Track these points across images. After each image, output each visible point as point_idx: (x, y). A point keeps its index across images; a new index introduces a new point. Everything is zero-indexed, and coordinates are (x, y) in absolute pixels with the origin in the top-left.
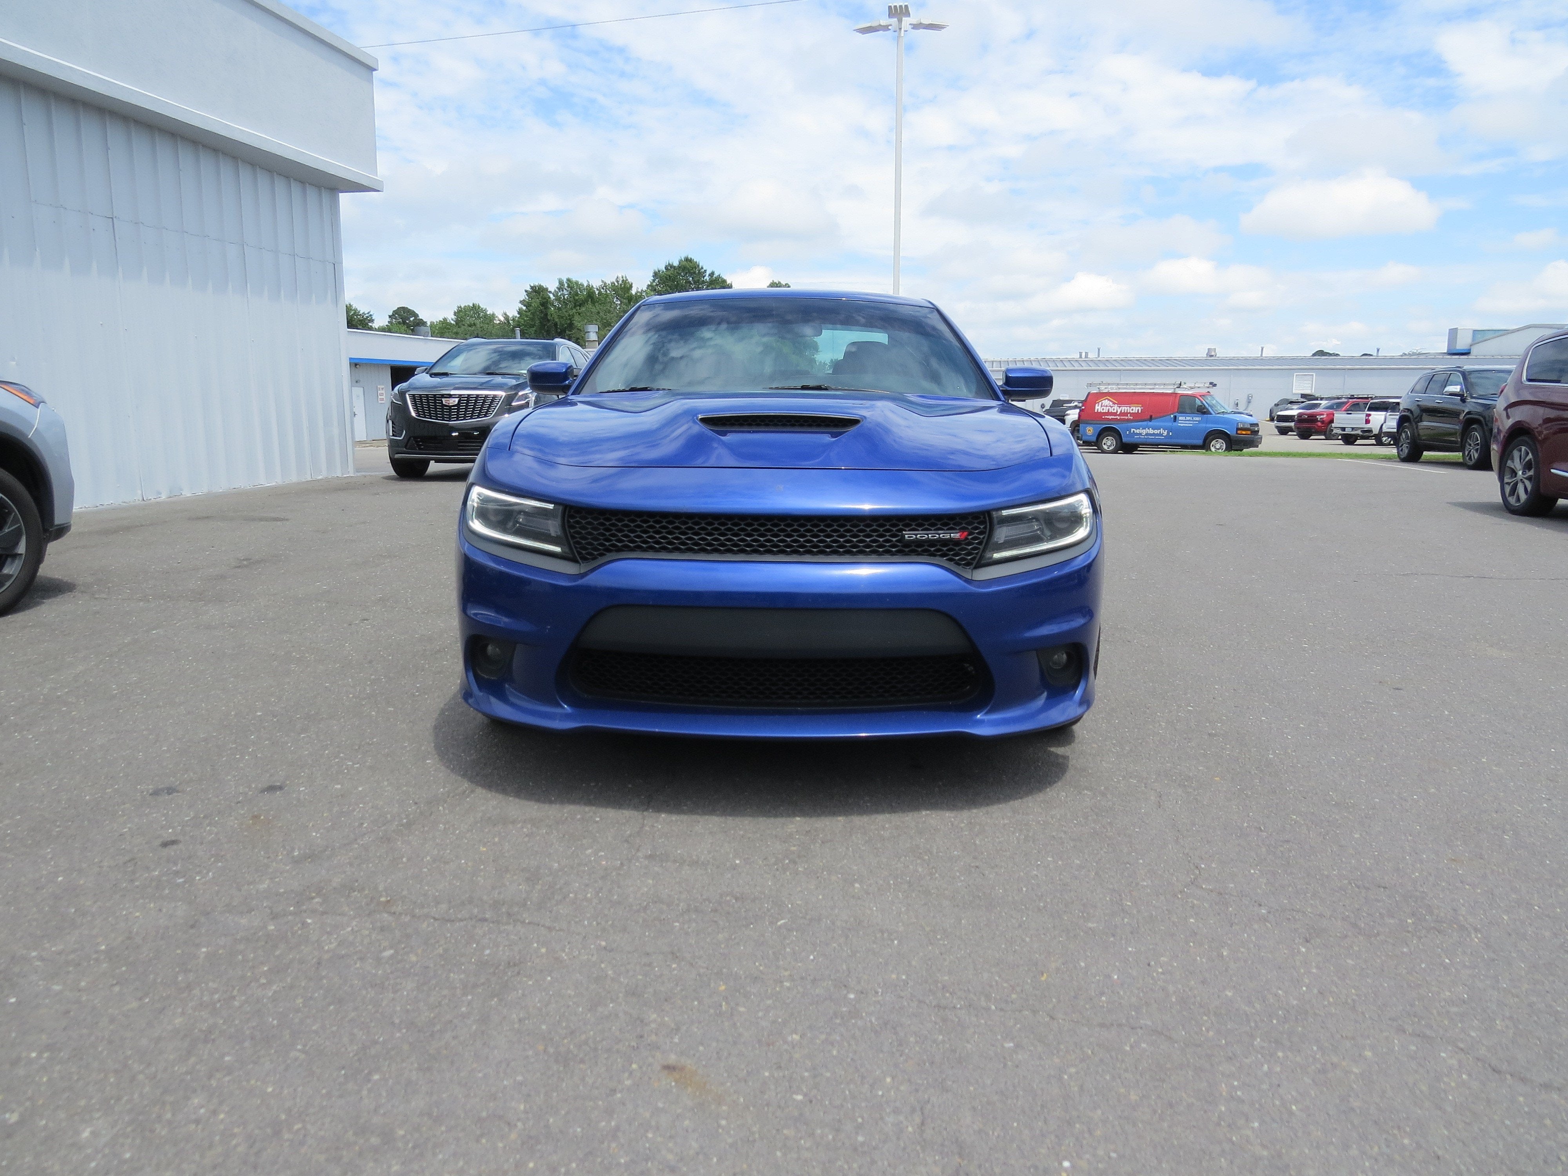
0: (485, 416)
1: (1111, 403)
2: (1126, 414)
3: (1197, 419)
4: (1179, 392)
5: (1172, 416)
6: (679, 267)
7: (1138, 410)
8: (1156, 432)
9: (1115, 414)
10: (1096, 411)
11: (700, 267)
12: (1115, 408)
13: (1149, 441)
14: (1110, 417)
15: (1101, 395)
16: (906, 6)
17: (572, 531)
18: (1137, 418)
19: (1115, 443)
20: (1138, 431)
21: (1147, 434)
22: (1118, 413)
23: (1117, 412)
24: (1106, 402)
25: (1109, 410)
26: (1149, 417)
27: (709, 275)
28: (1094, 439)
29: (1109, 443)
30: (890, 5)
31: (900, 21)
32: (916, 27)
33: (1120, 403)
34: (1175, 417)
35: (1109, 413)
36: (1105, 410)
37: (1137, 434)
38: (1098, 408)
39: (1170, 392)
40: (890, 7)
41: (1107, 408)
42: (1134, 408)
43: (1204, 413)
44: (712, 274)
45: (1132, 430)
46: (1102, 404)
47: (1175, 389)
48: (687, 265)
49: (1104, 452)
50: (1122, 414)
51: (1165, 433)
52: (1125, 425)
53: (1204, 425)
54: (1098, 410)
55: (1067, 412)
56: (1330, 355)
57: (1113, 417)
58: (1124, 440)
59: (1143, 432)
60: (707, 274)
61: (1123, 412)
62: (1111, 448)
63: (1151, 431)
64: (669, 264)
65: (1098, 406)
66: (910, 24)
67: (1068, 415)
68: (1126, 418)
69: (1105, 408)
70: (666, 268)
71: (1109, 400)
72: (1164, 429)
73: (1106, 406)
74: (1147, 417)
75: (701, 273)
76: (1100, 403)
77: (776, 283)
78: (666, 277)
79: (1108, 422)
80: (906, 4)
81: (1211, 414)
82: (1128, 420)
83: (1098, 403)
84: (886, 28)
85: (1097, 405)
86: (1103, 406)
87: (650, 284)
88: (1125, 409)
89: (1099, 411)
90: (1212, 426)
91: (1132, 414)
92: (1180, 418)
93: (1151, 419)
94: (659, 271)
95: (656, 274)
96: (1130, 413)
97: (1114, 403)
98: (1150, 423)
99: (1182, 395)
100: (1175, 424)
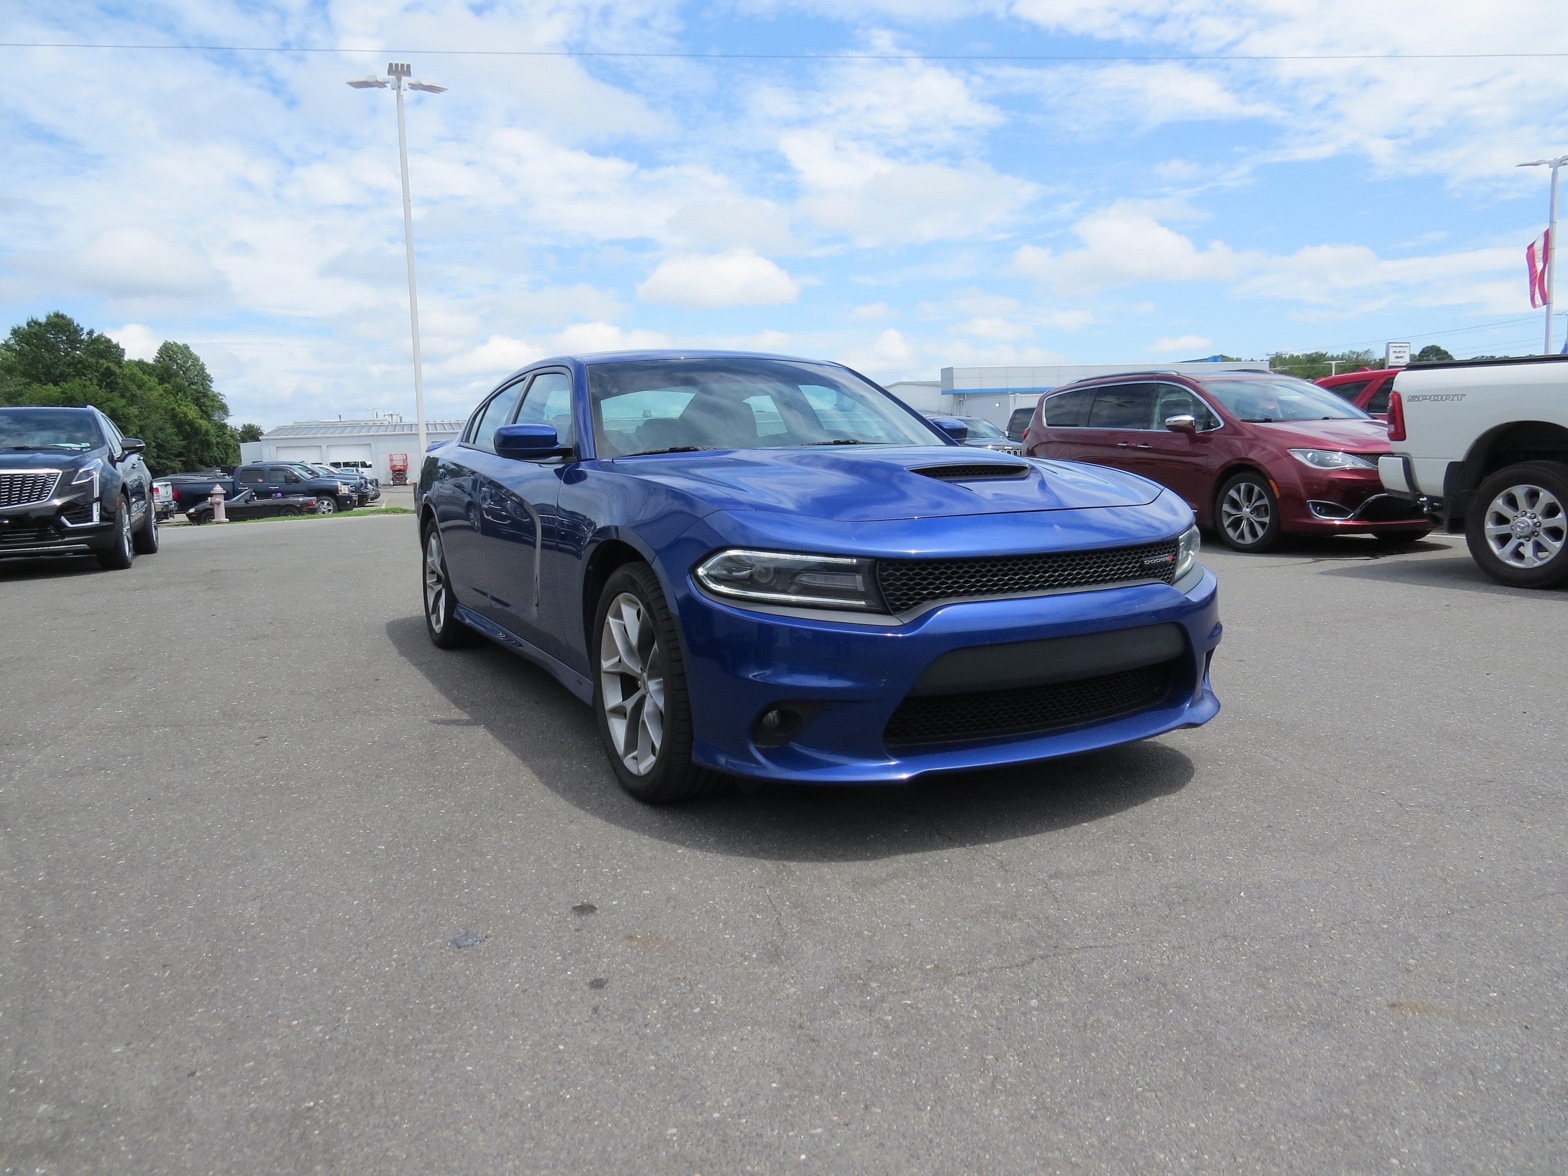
0: (38, 499)
6: (47, 324)
11: (75, 324)
16: (408, 66)
17: (885, 584)
27: (87, 334)
30: (391, 62)
31: (399, 79)
32: (414, 87)
40: (391, 65)
44: (91, 333)
48: (61, 321)
60: (85, 332)
64: (32, 320)
66: (409, 84)
70: (29, 325)
75: (77, 331)
77: (170, 343)
78: (29, 335)
80: (408, 63)
84: (382, 85)
87: (4, 343)
94: (19, 328)
95: (15, 332)
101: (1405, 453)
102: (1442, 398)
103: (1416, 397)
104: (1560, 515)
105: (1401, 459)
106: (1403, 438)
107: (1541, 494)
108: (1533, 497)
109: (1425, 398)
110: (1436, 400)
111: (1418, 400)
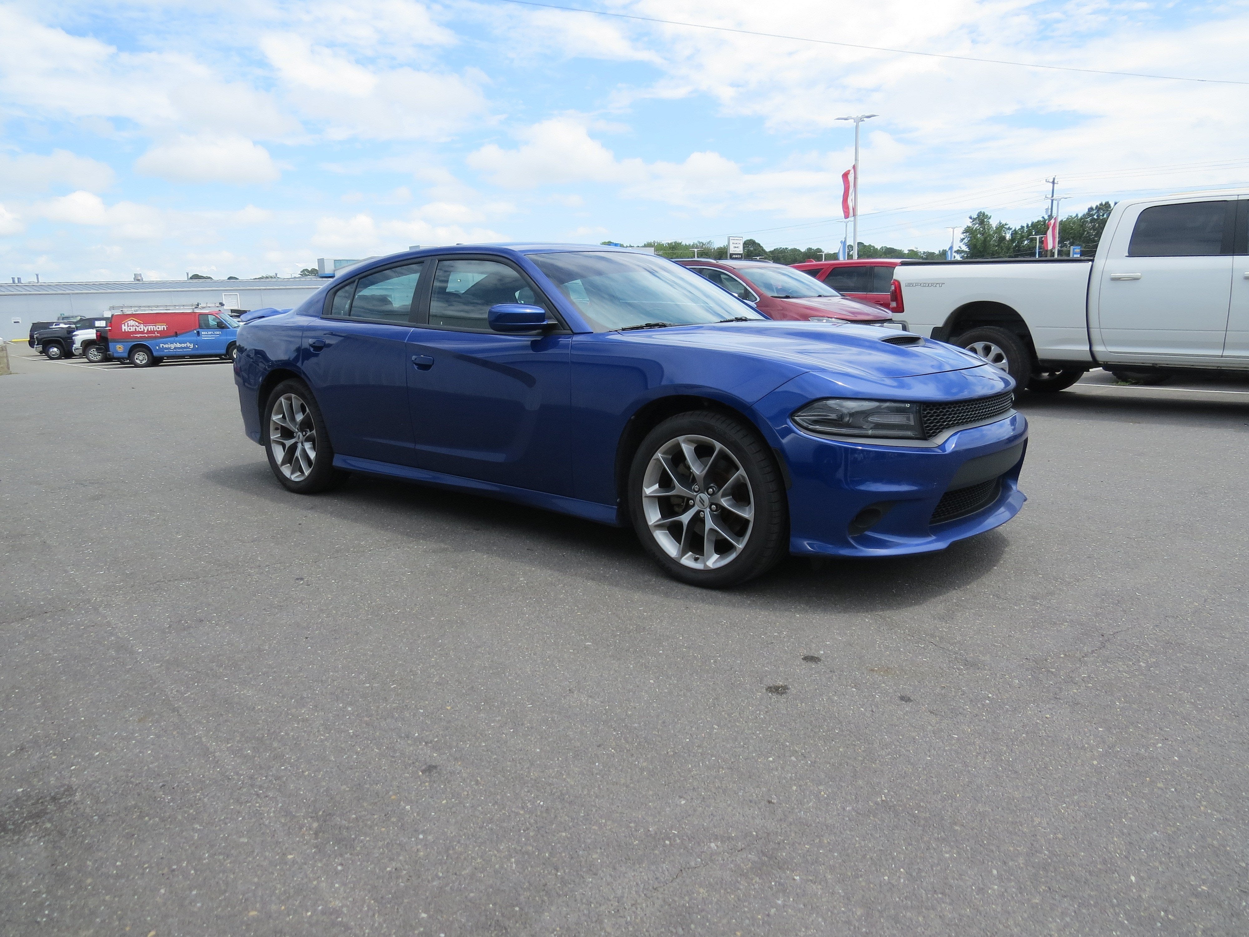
1: (137, 324)
2: (153, 332)
3: (218, 333)
4: (197, 311)
5: (195, 332)
7: (164, 328)
8: (183, 345)
9: (142, 332)
10: (123, 331)
12: (142, 327)
13: (178, 354)
14: (138, 335)
15: (125, 317)
18: (163, 335)
19: (147, 358)
20: (166, 346)
21: (175, 348)
22: (145, 332)
23: (144, 330)
24: (131, 323)
25: (136, 329)
26: (174, 334)
28: (126, 355)
29: (140, 358)
33: (145, 323)
34: (198, 333)
35: (136, 332)
36: (133, 329)
37: (166, 348)
38: (125, 328)
39: (190, 311)
41: (134, 327)
42: (160, 327)
43: (223, 328)
45: (161, 345)
46: (128, 324)
47: (193, 309)
49: (137, 366)
50: (148, 332)
51: (192, 346)
52: (154, 342)
53: (225, 338)
54: (125, 329)
55: (74, 333)
56: (204, 278)
57: (141, 335)
58: (155, 354)
59: (172, 346)
61: (149, 330)
62: (144, 362)
63: (178, 345)
65: (125, 326)
67: (75, 335)
68: (154, 335)
69: (131, 327)
71: (134, 320)
72: (190, 343)
73: (133, 326)
74: (174, 333)
76: (126, 324)
79: (138, 340)
81: (229, 328)
82: (156, 337)
83: (124, 323)
85: (123, 325)
86: (129, 326)
88: (151, 328)
89: (126, 331)
90: (232, 337)
91: (158, 332)
92: (203, 333)
93: (176, 335)
96: (157, 331)
97: (139, 323)
98: (176, 339)
99: (200, 314)
100: (198, 338)
101: (904, 321)
102: (929, 285)
103: (911, 284)
104: (1004, 361)
105: (901, 325)
106: (902, 311)
107: (993, 348)
108: (987, 350)
109: (917, 284)
110: (925, 286)
111: (913, 286)
